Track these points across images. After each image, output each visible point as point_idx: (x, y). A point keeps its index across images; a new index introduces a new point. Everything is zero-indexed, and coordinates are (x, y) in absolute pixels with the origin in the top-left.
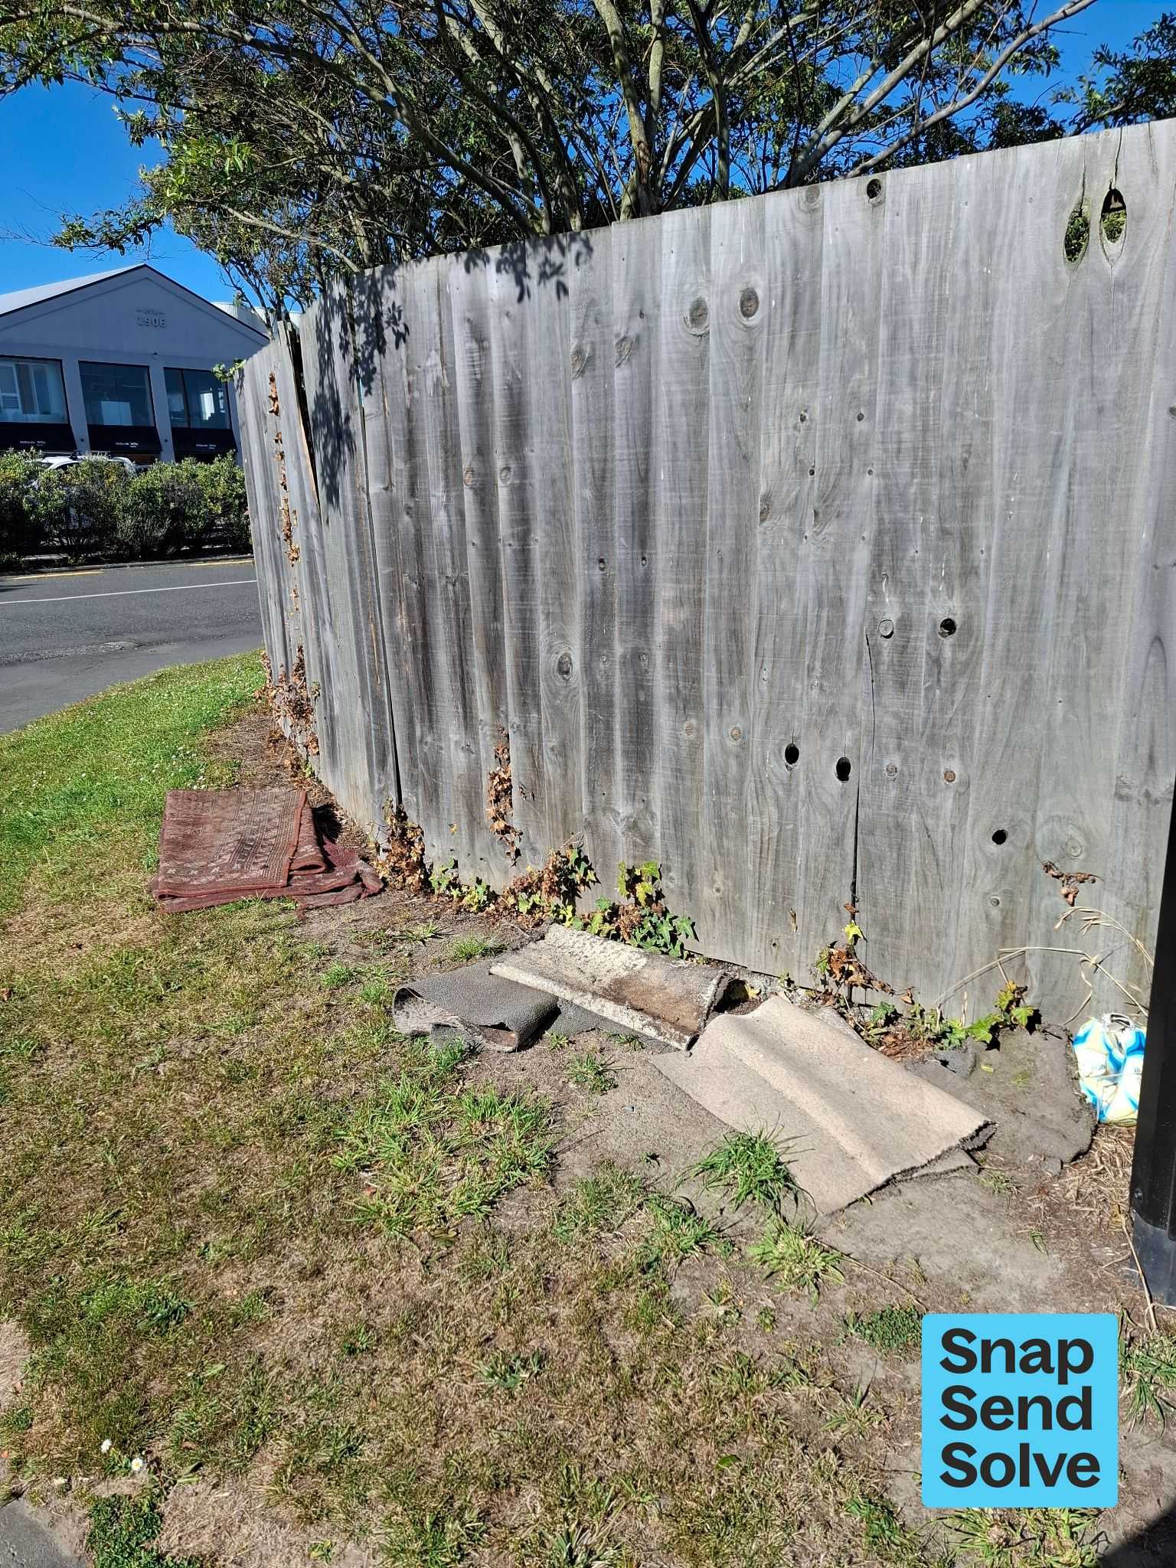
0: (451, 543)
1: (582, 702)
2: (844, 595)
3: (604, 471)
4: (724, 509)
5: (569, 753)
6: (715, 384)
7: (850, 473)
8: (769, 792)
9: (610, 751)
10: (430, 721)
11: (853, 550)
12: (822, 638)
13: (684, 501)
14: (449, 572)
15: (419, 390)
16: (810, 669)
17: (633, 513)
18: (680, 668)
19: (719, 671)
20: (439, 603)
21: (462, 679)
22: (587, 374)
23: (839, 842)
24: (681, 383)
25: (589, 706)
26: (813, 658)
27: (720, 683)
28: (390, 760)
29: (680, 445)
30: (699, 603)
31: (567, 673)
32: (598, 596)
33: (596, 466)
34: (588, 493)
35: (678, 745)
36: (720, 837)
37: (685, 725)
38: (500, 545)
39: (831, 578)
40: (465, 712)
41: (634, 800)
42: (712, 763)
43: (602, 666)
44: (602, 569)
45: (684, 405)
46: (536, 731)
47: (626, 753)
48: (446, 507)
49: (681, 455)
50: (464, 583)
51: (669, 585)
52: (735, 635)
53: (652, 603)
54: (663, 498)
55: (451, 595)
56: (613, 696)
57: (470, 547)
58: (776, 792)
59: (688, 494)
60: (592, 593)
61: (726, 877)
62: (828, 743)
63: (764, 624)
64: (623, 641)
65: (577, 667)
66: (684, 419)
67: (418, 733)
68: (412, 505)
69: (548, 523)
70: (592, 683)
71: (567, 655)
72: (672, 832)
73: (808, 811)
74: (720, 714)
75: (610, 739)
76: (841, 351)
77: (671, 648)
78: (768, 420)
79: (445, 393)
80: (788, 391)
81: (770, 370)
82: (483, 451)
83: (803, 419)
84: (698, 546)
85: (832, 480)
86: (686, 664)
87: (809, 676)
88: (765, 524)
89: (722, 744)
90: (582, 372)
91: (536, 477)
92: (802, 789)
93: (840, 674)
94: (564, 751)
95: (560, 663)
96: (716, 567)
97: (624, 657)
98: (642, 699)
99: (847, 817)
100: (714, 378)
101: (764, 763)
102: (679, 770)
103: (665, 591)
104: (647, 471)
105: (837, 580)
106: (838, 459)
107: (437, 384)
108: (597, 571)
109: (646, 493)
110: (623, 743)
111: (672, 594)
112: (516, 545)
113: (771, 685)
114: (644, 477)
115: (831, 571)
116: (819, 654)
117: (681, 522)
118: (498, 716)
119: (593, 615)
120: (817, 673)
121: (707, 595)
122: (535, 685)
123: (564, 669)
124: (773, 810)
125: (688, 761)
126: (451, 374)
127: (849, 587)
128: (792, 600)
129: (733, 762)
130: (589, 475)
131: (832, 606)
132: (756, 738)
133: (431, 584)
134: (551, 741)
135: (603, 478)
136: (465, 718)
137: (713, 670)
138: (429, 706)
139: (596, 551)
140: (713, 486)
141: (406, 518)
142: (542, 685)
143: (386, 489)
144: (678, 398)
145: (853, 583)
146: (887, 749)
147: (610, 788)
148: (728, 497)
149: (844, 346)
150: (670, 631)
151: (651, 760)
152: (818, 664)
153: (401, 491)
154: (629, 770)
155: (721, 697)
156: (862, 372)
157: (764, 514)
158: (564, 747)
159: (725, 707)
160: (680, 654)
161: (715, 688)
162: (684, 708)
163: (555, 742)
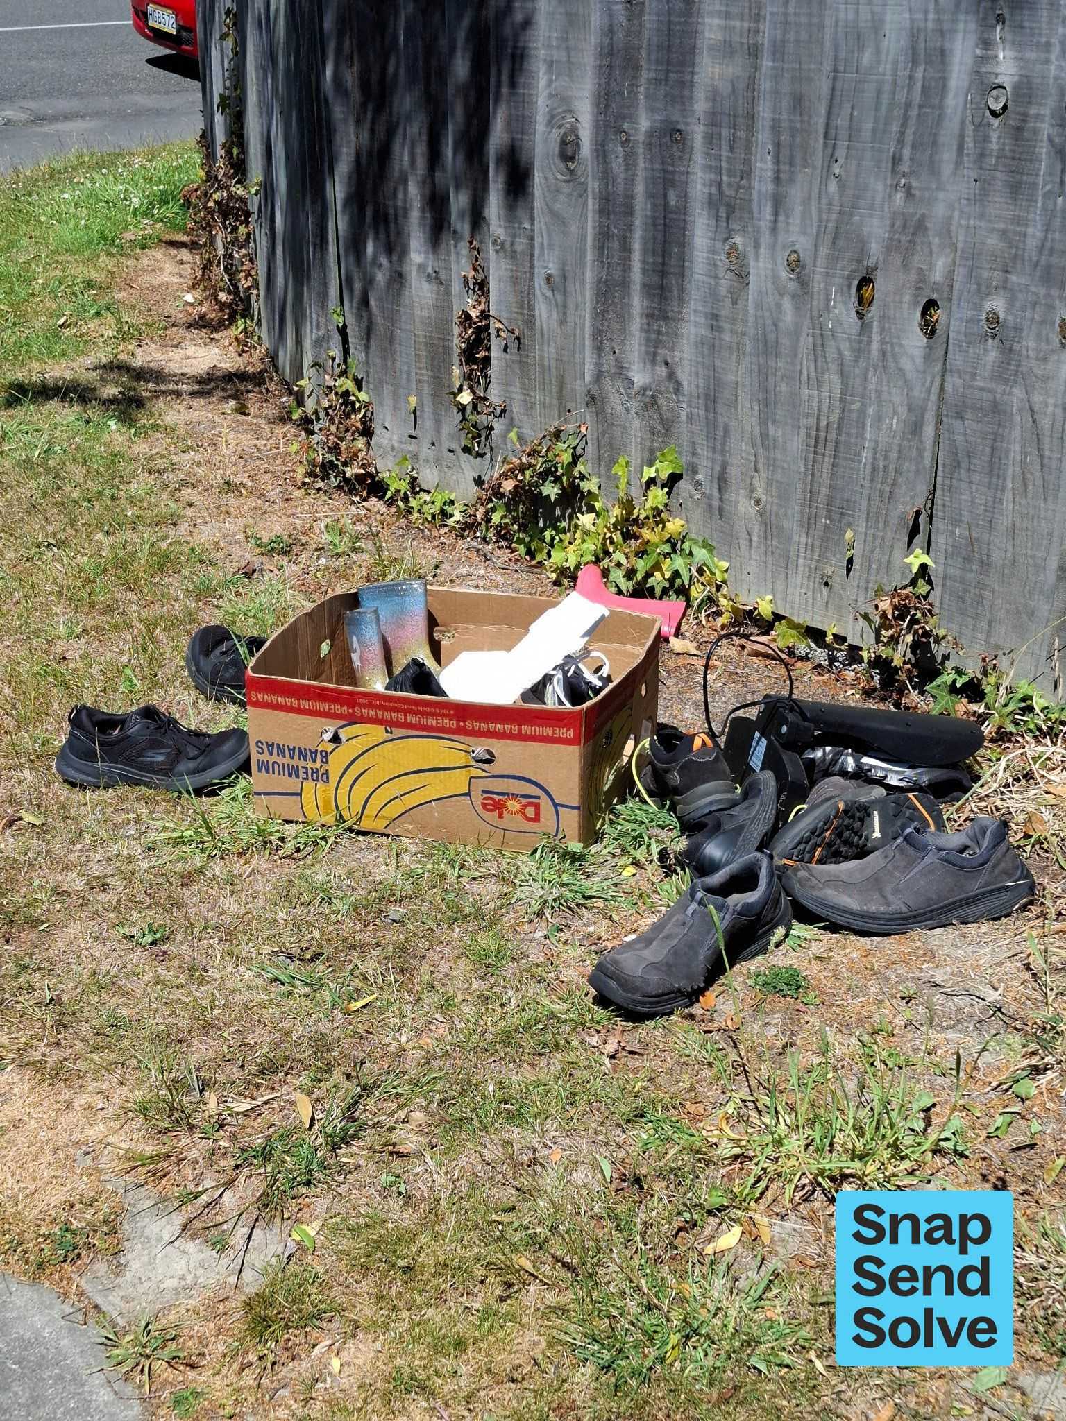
1: (592, 205)
2: (946, 45)
5: (570, 287)
8: (831, 352)
9: (625, 284)
10: (387, 233)
12: (914, 113)
16: (896, 160)
18: (724, 154)
19: (777, 161)
21: (431, 168)
23: (916, 428)
25: (601, 212)
26: (901, 142)
27: (777, 180)
28: (333, 292)
30: (754, 52)
31: (572, 159)
32: (619, 36)
35: (716, 278)
36: (763, 422)
37: (727, 245)
39: (930, 17)
40: (434, 219)
41: (653, 362)
42: (759, 306)
43: (620, 149)
46: (526, 251)
47: (647, 290)
51: (716, 21)
52: (798, 102)
53: (693, 50)
56: (632, 197)
58: (840, 354)
60: (612, 31)
61: (769, 482)
62: (913, 276)
63: (838, 87)
64: (652, 110)
65: (586, 148)
67: (370, 249)
70: (606, 176)
71: (573, 129)
72: (702, 412)
73: (880, 382)
74: (774, 230)
75: (627, 268)
77: (714, 120)
86: (732, 149)
87: (894, 171)
89: (775, 277)
92: (875, 346)
93: (934, 169)
94: (563, 283)
95: (564, 142)
97: (650, 134)
98: (673, 202)
99: (929, 391)
101: (828, 305)
102: (715, 317)
103: (710, 30)
105: (938, 21)
110: (644, 271)
111: (720, 36)
113: (843, 185)
115: (931, 7)
116: (909, 138)
118: (477, 226)
119: (611, 67)
120: (905, 167)
121: (765, 40)
122: (528, 177)
123: (568, 154)
124: (835, 378)
125: (728, 303)
127: (953, 32)
128: (878, 51)
129: (787, 304)
131: (930, 62)
132: (820, 268)
134: (548, 264)
137: (769, 158)
142: (538, 178)
145: (960, 27)
146: (989, 287)
147: (622, 344)
150: (714, 96)
151: (681, 300)
152: (906, 152)
154: (649, 316)
155: (778, 203)
158: (564, 278)
159: (781, 218)
160: (725, 132)
161: (769, 187)
162: (728, 218)
163: (553, 269)
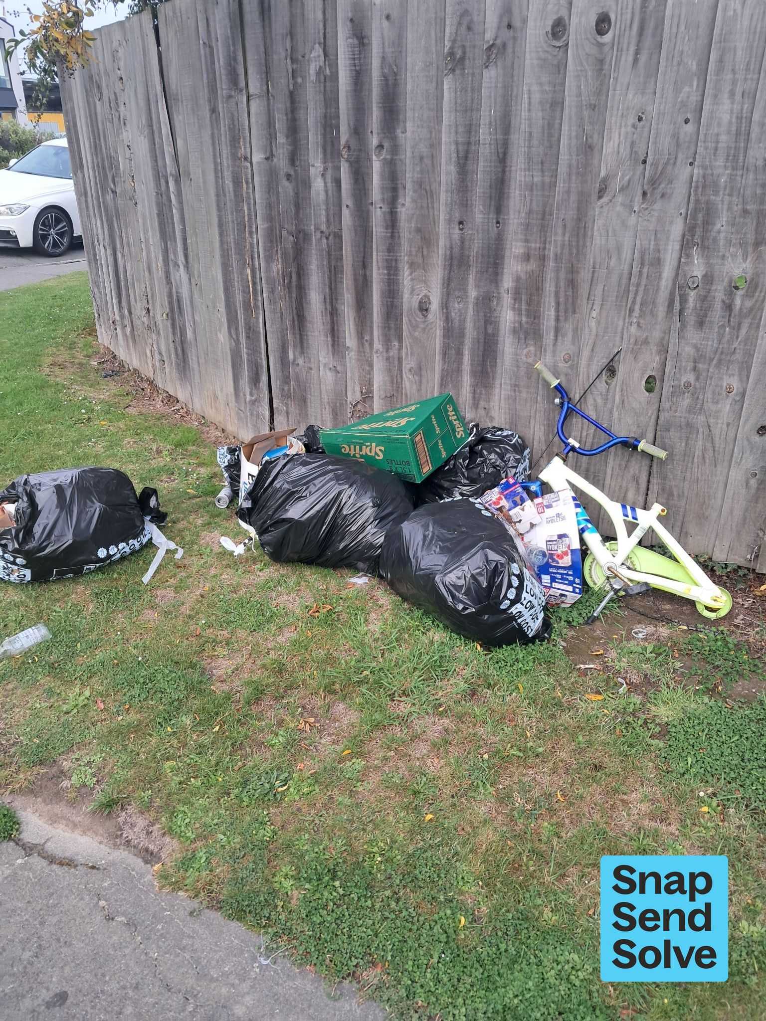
0: (327, 204)
1: (439, 333)
2: (662, 256)
3: (467, 152)
4: (569, 187)
5: (424, 372)
6: (570, 86)
7: (675, 163)
8: (591, 401)
9: (459, 370)
10: (302, 347)
11: (671, 223)
12: (642, 288)
13: (535, 179)
14: (324, 227)
15: (304, 78)
16: (631, 311)
17: (490, 186)
18: (523, 307)
19: (557, 310)
20: (313, 252)
21: (332, 314)
22: (458, 72)
24: (541, 84)
25: (444, 336)
26: (634, 302)
27: (557, 319)
28: (264, 378)
29: (535, 135)
30: (543, 258)
32: (456, 250)
33: (461, 148)
34: (453, 168)
35: (518, 367)
37: (525, 352)
38: (372, 208)
39: (652, 243)
40: (334, 341)
43: (456, 305)
44: (461, 229)
45: (541, 103)
46: (396, 356)
47: (473, 373)
48: (323, 175)
49: (535, 142)
50: (339, 236)
51: (519, 244)
52: (572, 284)
53: (503, 257)
54: (519, 175)
55: (325, 246)
56: (464, 329)
57: (344, 208)
58: (595, 400)
59: (540, 173)
60: (451, 248)
62: (640, 365)
63: (596, 275)
64: (477, 286)
65: (435, 305)
66: (540, 114)
67: (291, 357)
68: (292, 173)
69: (415, 191)
70: (447, 319)
71: (426, 296)
73: (620, 414)
74: (554, 345)
75: (460, 363)
76: (675, 68)
77: (517, 291)
78: (612, 119)
79: (328, 80)
80: (630, 96)
81: (616, 79)
82: (359, 130)
83: (640, 119)
84: (545, 215)
85: (660, 168)
86: (529, 305)
87: (630, 316)
88: (602, 201)
89: (554, 366)
90: (453, 70)
91: (407, 155)
92: (617, 398)
93: (653, 315)
94: (419, 371)
95: (420, 302)
96: (560, 231)
97: (477, 299)
98: (490, 331)
99: (650, 418)
100: (570, 82)
101: (589, 379)
102: (517, 386)
103: (515, 248)
104: (505, 154)
105: (657, 245)
106: (666, 152)
107: (319, 72)
108: (457, 231)
109: (504, 172)
110: (472, 365)
111: (522, 251)
112: (386, 209)
113: (598, 323)
114: (503, 159)
115: (653, 238)
116: (639, 300)
117: (532, 196)
118: (363, 345)
119: (451, 265)
120: (636, 313)
121: (551, 252)
122: (398, 319)
123: (424, 309)
125: (525, 379)
126: (334, 66)
127: (665, 250)
128: (619, 259)
130: (454, 155)
131: (651, 265)
132: (583, 362)
133: (306, 237)
134: (409, 363)
135: (466, 158)
136: (333, 345)
137: (553, 310)
138: (301, 335)
139: (457, 216)
140: (562, 169)
141: (286, 183)
142: (405, 320)
143: (267, 159)
144: (536, 97)
145: (670, 247)
146: (685, 370)
148: (574, 178)
149: (679, 64)
150: (518, 279)
152: (637, 307)
153: (281, 162)
154: (474, 386)
155: (557, 330)
156: (691, 86)
157: (601, 193)
158: (420, 369)
159: (560, 338)
160: (524, 297)
161: (552, 323)
162: (525, 338)
163: (413, 364)
